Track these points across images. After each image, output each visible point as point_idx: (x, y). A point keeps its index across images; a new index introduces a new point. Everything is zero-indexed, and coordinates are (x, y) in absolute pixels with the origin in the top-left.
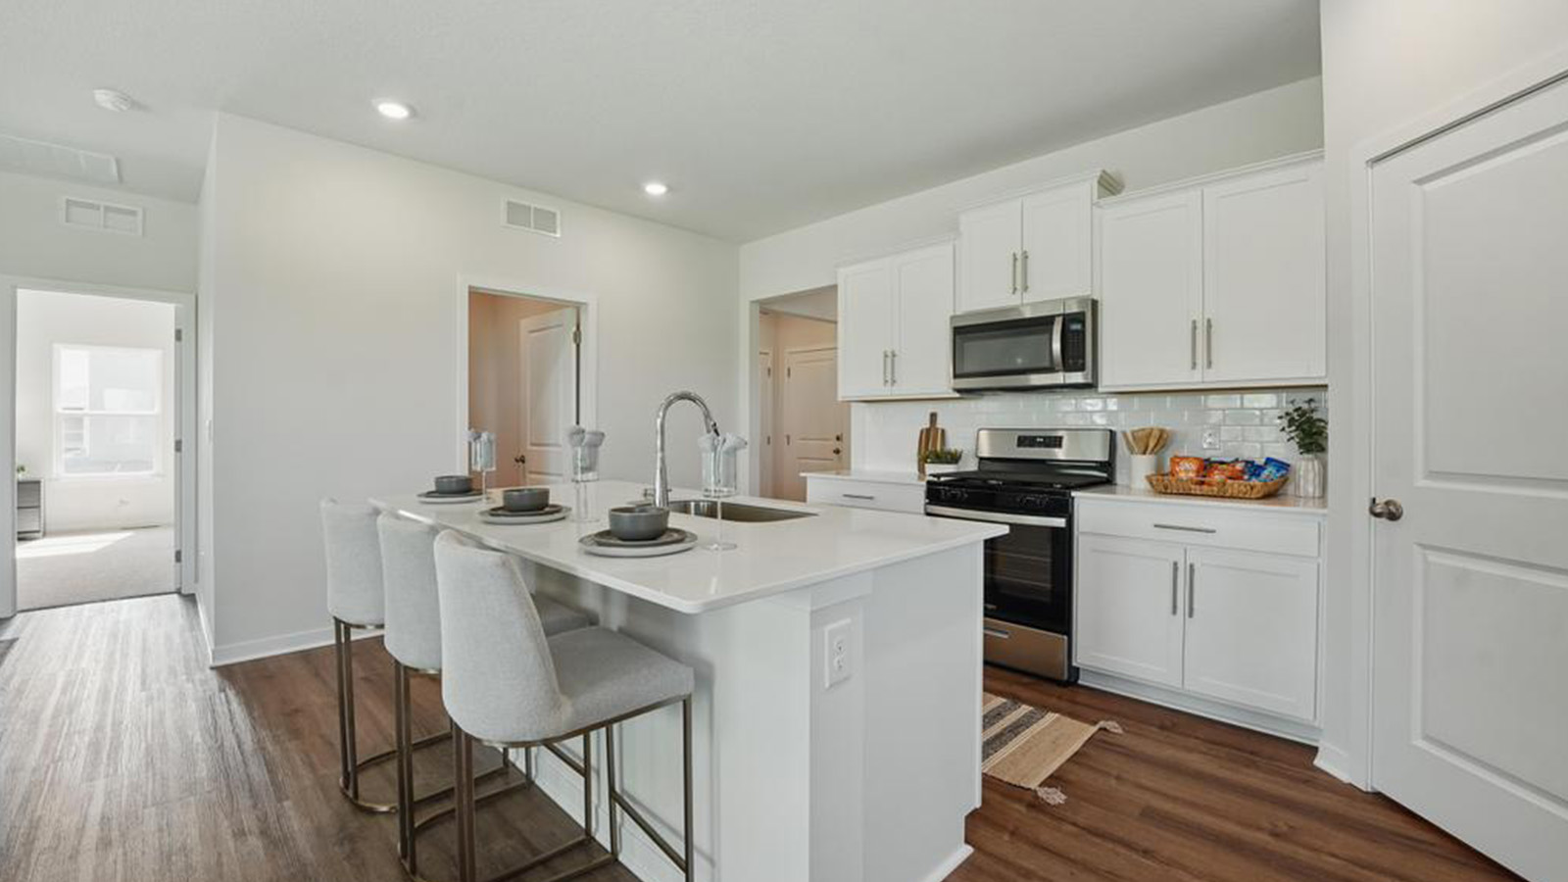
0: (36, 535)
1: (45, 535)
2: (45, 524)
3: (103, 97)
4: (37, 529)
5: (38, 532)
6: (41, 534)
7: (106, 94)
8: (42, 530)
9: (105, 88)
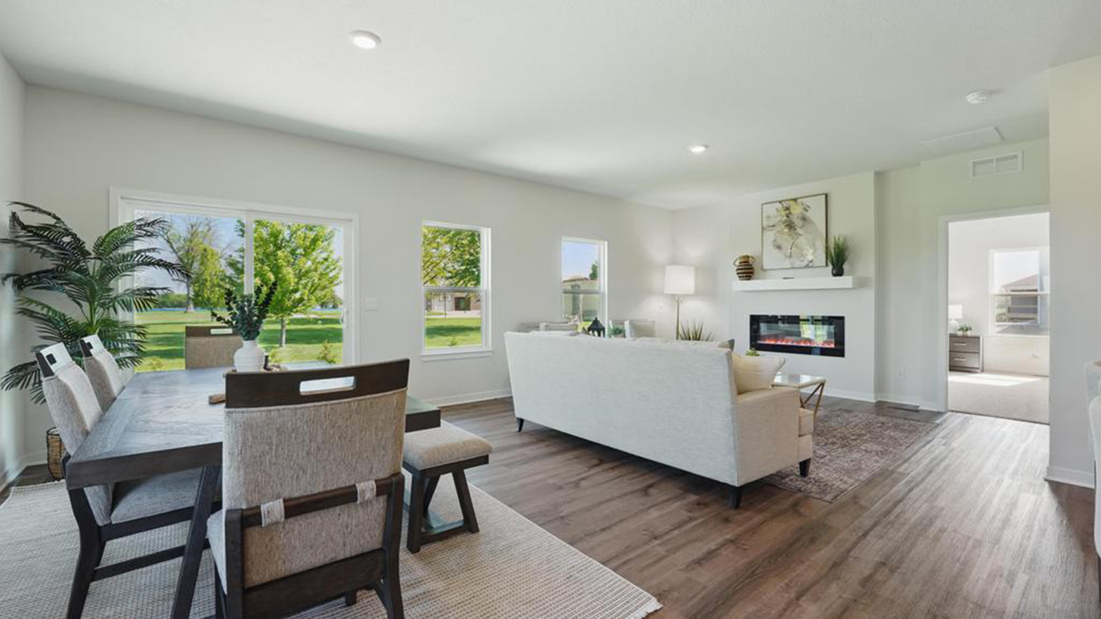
0: (977, 370)
1: (983, 371)
2: (983, 364)
3: (972, 99)
4: (977, 366)
5: (978, 369)
6: (979, 371)
7: (973, 96)
8: (980, 367)
9: (971, 92)
